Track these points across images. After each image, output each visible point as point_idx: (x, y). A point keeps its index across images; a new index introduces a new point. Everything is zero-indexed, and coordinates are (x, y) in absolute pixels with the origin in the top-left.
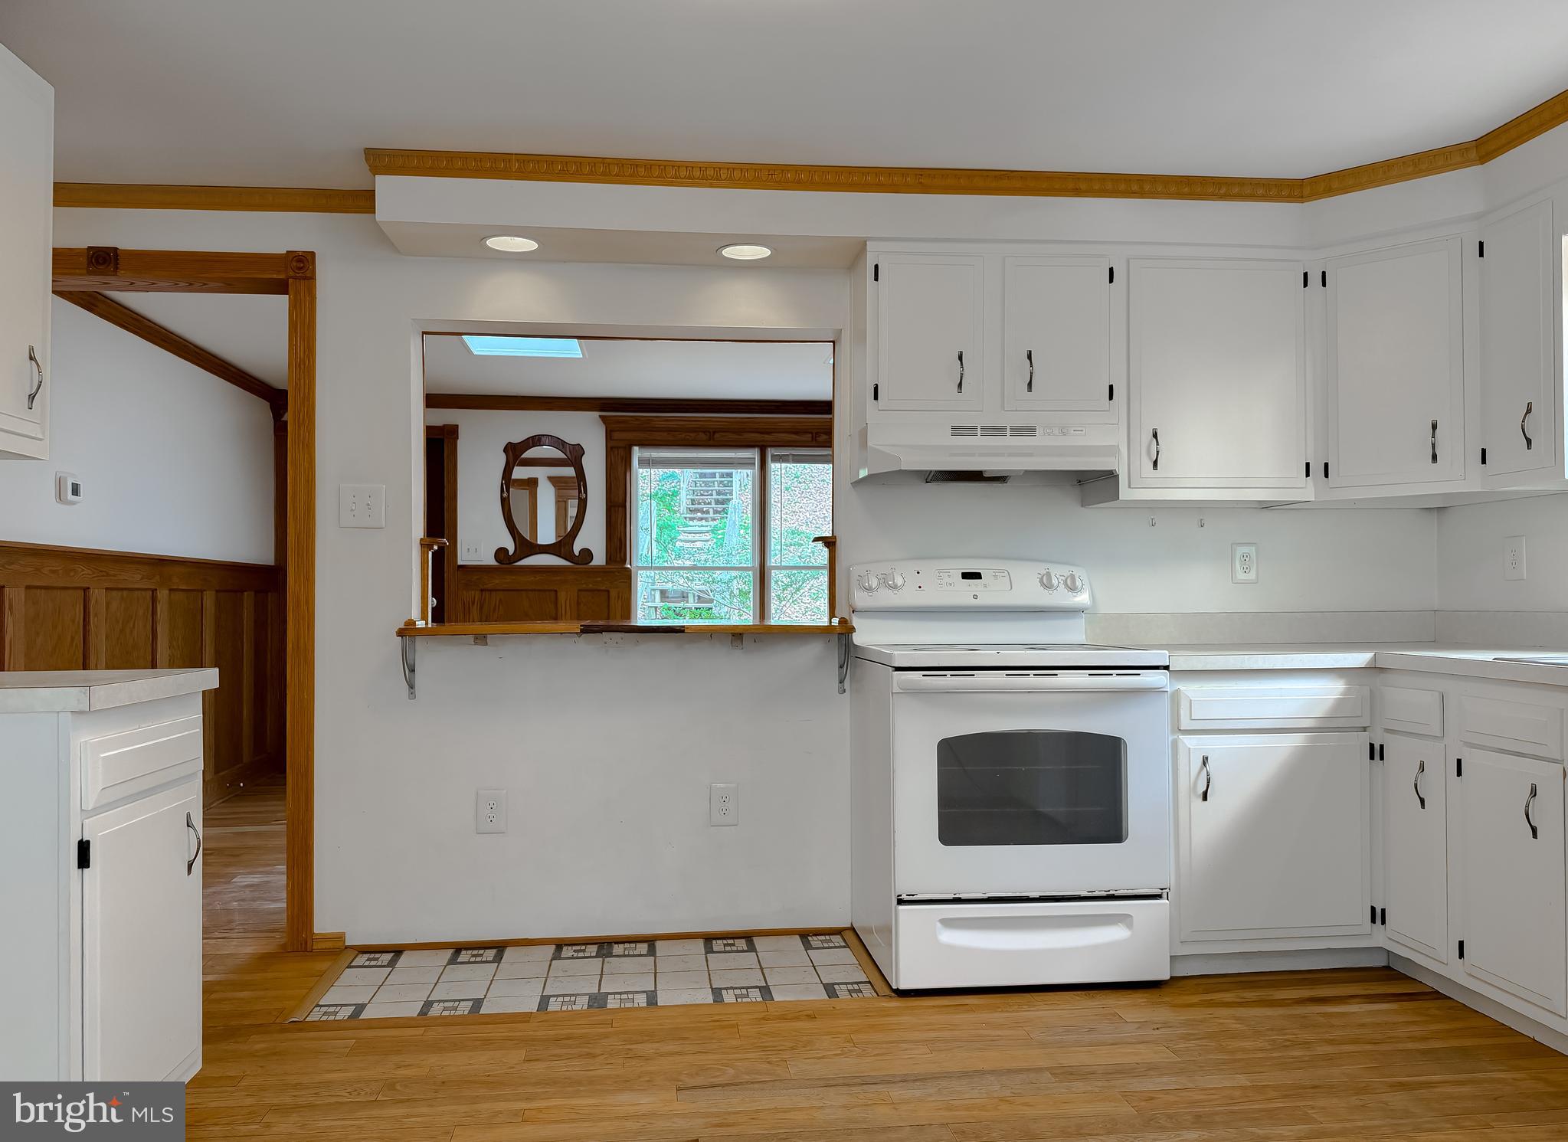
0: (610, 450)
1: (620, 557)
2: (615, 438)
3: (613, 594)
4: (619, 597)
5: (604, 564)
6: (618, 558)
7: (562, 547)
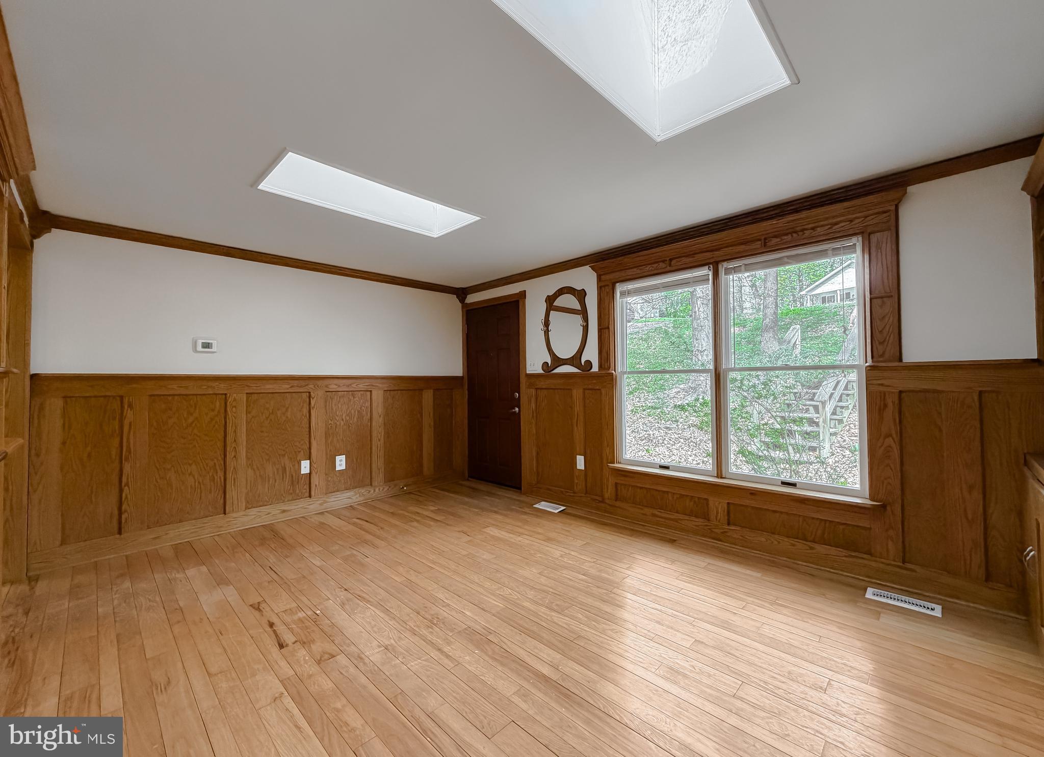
0: (600, 288)
1: (607, 365)
2: (603, 279)
3: (603, 391)
4: (607, 395)
5: (597, 371)
6: (606, 366)
7: (575, 360)
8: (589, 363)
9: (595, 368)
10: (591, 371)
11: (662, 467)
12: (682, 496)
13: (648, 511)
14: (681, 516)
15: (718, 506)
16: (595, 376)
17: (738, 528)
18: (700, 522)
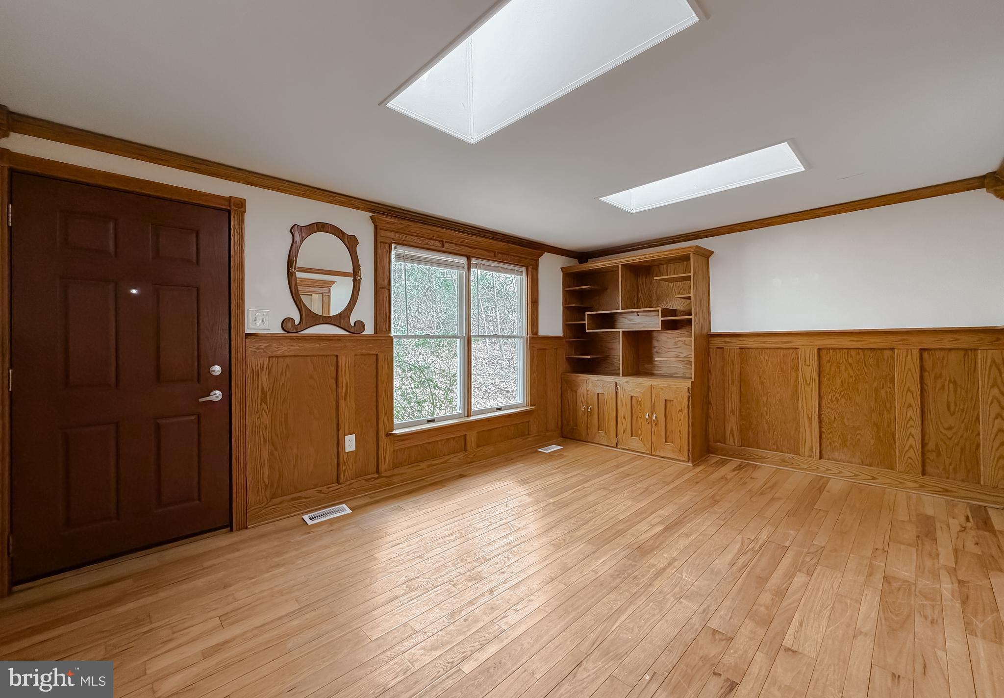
2: (380, 234)
3: (380, 356)
4: (385, 360)
5: (373, 333)
6: (384, 329)
7: (341, 320)
8: (360, 325)
9: (369, 330)
10: (364, 333)
11: (429, 421)
12: (448, 440)
13: (423, 465)
14: (447, 458)
15: (472, 437)
16: (368, 339)
17: (482, 448)
18: (461, 455)
